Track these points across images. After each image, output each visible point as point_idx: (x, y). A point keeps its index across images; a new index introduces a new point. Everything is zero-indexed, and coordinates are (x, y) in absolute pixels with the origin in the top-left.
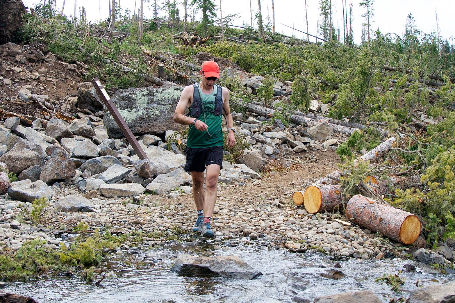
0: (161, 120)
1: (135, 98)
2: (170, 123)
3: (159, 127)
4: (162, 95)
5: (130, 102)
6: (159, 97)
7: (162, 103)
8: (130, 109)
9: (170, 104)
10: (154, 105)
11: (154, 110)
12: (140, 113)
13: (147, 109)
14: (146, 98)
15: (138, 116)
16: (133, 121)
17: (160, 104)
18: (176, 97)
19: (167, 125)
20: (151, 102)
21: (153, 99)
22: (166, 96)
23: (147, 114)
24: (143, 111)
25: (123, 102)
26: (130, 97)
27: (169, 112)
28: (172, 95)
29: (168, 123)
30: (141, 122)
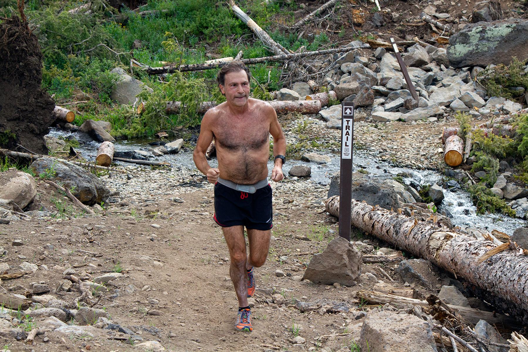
0: (488, 55)
1: (469, 35)
2: (497, 58)
3: (486, 61)
4: (492, 32)
5: (466, 38)
6: (489, 34)
7: (491, 39)
8: (465, 44)
9: (498, 41)
10: (484, 42)
11: (483, 46)
12: (471, 49)
13: (477, 45)
14: (478, 35)
15: (469, 51)
16: (465, 55)
17: (489, 41)
18: (505, 34)
19: (493, 59)
20: (482, 39)
21: (484, 36)
22: (495, 33)
23: (477, 50)
24: (474, 47)
25: (461, 37)
26: (466, 34)
27: (496, 48)
28: (500, 33)
29: (494, 58)
30: (471, 56)
